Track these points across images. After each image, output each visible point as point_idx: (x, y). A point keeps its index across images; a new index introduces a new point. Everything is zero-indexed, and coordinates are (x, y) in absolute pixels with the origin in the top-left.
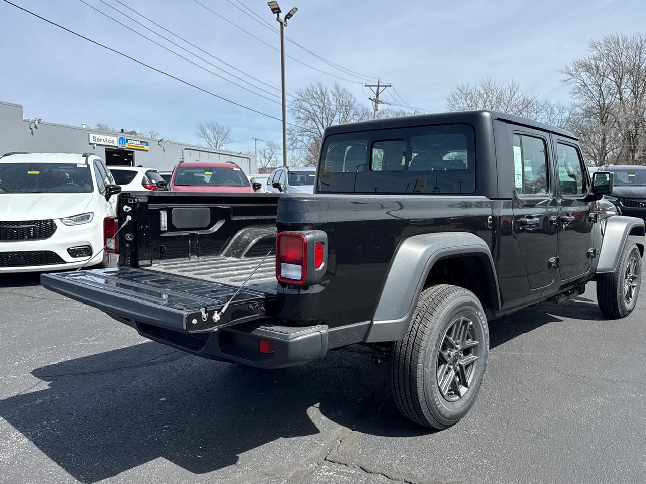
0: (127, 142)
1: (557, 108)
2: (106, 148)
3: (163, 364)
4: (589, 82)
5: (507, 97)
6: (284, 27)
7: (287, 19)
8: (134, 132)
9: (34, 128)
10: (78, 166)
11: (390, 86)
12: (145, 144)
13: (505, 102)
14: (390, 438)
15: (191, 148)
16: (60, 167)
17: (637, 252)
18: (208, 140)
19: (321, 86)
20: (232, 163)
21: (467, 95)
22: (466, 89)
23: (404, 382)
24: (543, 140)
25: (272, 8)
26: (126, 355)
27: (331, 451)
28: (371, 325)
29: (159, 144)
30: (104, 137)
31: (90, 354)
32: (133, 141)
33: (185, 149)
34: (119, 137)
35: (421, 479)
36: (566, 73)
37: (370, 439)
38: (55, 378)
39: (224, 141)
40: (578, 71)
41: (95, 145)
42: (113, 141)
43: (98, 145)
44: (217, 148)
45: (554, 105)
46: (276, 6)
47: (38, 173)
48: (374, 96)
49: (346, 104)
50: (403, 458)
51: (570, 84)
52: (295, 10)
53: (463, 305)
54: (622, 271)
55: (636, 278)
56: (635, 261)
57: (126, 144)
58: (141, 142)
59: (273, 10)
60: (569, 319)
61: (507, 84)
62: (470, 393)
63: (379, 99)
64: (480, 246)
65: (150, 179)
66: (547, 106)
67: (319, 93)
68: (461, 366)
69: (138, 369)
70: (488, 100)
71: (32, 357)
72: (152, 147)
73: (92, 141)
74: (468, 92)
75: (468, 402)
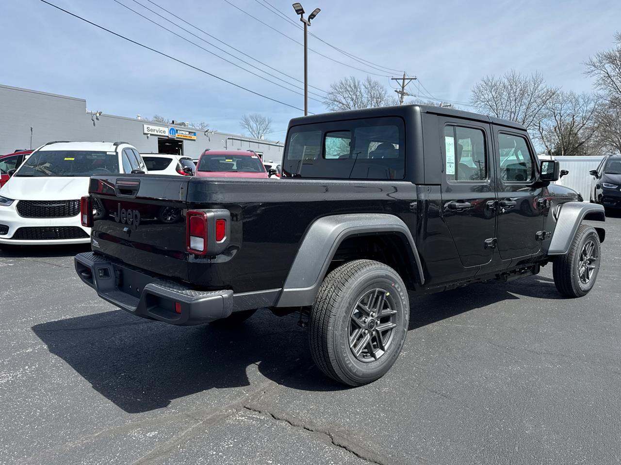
0: (177, 133)
1: (582, 99)
2: (158, 138)
3: (144, 324)
4: (612, 74)
5: (531, 88)
6: (308, 27)
7: (311, 20)
8: (183, 124)
9: (95, 120)
10: (108, 153)
11: (416, 79)
12: (193, 134)
13: (529, 94)
14: (308, 392)
15: (234, 138)
16: (93, 155)
17: (594, 237)
18: (251, 131)
19: (354, 79)
20: (252, 151)
21: (492, 87)
22: (491, 81)
23: (318, 343)
24: (483, 131)
25: (296, 9)
26: (116, 316)
27: (252, 400)
28: (281, 292)
29: (205, 135)
30: (157, 128)
31: (87, 314)
32: (182, 132)
33: (229, 139)
34: (170, 128)
35: (318, 426)
36: (590, 65)
37: (290, 392)
38: (50, 333)
39: (265, 131)
40: (602, 63)
41: (149, 135)
42: (164, 132)
43: (151, 135)
44: (259, 138)
45: (579, 96)
46: (300, 8)
47: (73, 159)
48: (399, 89)
49: (377, 96)
50: (311, 408)
51: (593, 75)
52: (318, 11)
53: (377, 278)
54: (576, 254)
55: (595, 260)
56: (592, 245)
57: (177, 134)
58: (190, 132)
59: (297, 11)
60: (526, 297)
61: (532, 77)
62: (386, 356)
63: (405, 91)
64: (395, 226)
65: (183, 165)
66: (573, 97)
67: (352, 86)
68: (377, 331)
69: (121, 327)
70: (512, 92)
71: (39, 315)
72: (199, 137)
73: (146, 131)
74: (493, 84)
75: (383, 364)
